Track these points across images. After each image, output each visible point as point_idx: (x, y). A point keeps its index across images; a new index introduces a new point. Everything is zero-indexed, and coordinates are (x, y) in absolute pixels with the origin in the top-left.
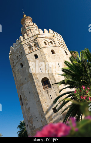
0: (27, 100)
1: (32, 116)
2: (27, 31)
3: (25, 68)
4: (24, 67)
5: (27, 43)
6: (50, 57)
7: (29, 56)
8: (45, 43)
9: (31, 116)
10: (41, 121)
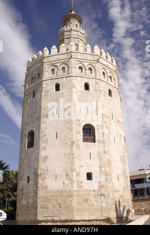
0: (47, 144)
1: (48, 170)
2: (73, 37)
3: (63, 94)
4: (61, 91)
5: (80, 60)
6: (106, 98)
7: (77, 79)
8: (104, 73)
9: (46, 168)
10: (64, 183)
